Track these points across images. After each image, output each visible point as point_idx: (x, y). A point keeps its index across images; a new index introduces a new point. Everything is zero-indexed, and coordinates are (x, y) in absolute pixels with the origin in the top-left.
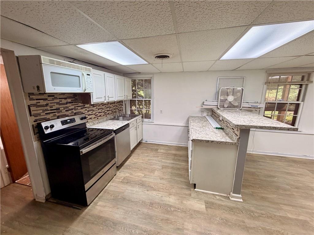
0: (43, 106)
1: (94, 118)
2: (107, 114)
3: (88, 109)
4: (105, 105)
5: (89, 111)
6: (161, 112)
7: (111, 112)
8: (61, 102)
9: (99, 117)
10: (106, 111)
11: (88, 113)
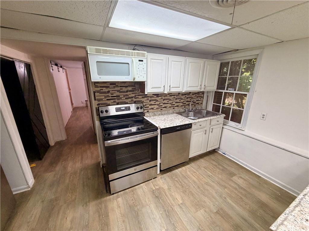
0: (105, 93)
1: (157, 108)
2: (175, 106)
3: (150, 99)
4: (175, 95)
5: (151, 101)
6: (263, 118)
7: (182, 104)
8: (121, 90)
9: (163, 109)
10: (174, 103)
11: (150, 103)
